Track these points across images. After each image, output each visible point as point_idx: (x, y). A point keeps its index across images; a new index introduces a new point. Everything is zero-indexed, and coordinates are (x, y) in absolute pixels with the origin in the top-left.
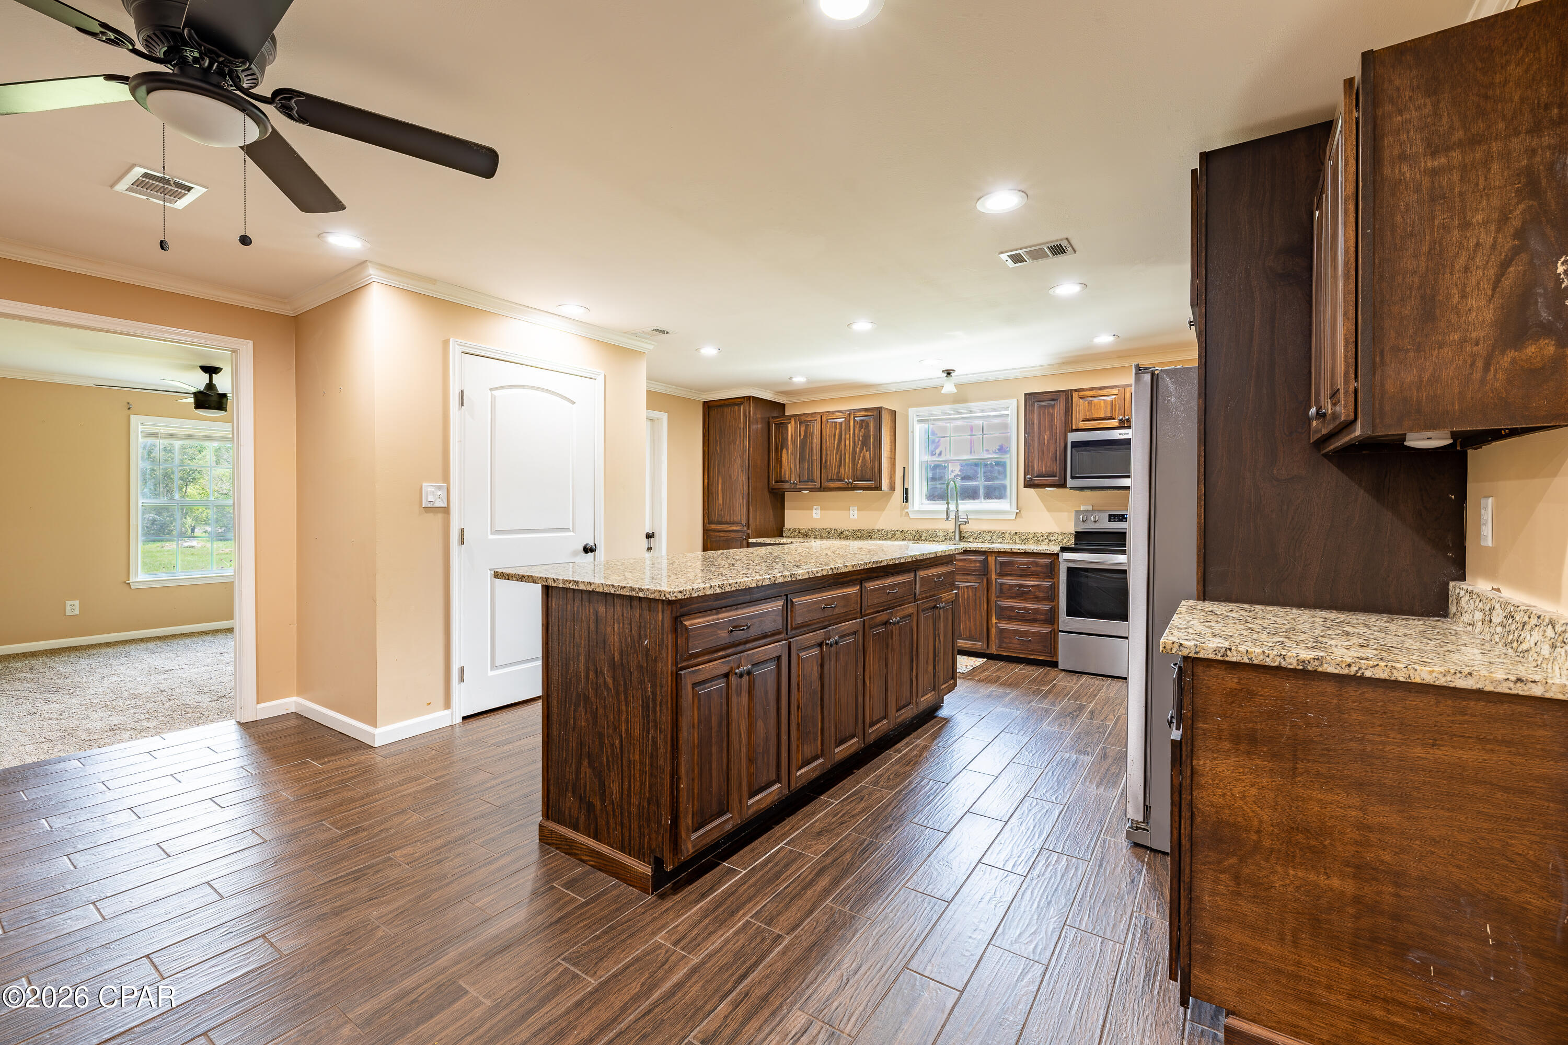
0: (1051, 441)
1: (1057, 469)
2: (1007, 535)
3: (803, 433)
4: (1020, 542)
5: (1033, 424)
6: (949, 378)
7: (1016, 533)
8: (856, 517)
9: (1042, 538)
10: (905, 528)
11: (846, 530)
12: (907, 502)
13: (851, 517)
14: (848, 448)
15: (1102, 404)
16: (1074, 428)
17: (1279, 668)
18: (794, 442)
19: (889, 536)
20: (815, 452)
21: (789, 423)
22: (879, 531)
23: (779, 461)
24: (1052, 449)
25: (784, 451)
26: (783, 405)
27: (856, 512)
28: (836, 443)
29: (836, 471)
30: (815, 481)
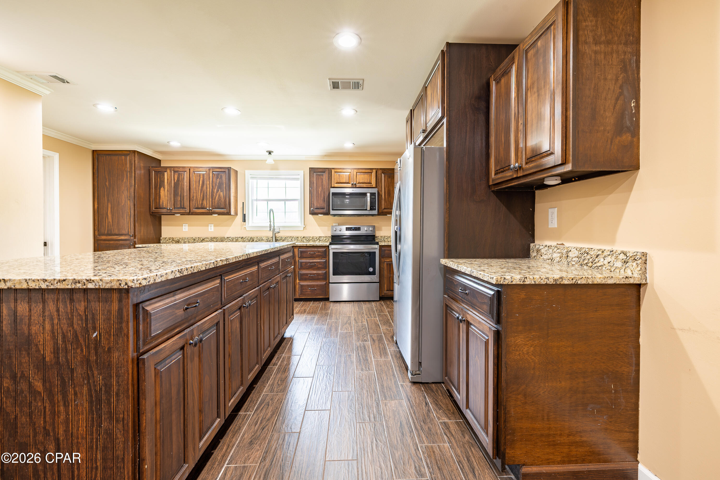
0: (322, 192)
1: (325, 206)
2: (300, 238)
3: (176, 179)
4: (306, 241)
5: (314, 183)
6: (270, 155)
7: (304, 237)
8: (212, 230)
9: (316, 239)
10: (244, 235)
11: (206, 238)
12: (245, 221)
13: (210, 230)
14: (208, 190)
15: (345, 176)
16: (332, 186)
17: (546, 284)
18: (169, 184)
19: (234, 240)
20: (185, 190)
21: (166, 171)
22: (228, 238)
23: (158, 195)
24: (322, 196)
25: (162, 189)
26: (160, 161)
27: (213, 227)
28: (200, 186)
29: (200, 203)
30: (185, 209)
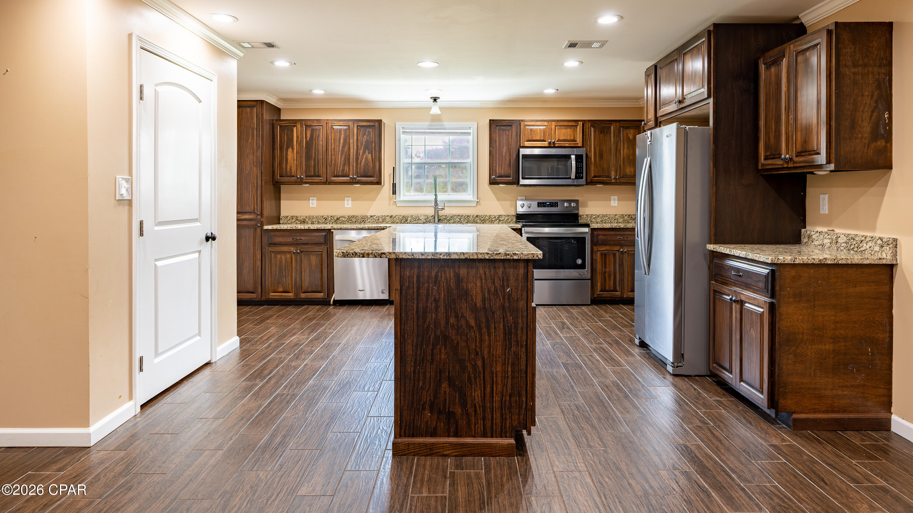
0: (508, 154)
1: (512, 172)
2: (471, 217)
3: (309, 136)
5: (496, 141)
6: (435, 103)
7: (477, 216)
8: (350, 206)
9: (494, 219)
10: (394, 214)
11: (342, 217)
12: (395, 194)
13: (346, 206)
14: (352, 150)
15: (539, 131)
16: (522, 145)
18: (300, 143)
20: (320, 151)
21: (294, 126)
22: (371, 216)
23: (284, 158)
24: (508, 159)
25: (290, 150)
26: (280, 109)
27: (350, 202)
28: (341, 145)
29: (341, 169)
30: (320, 177)
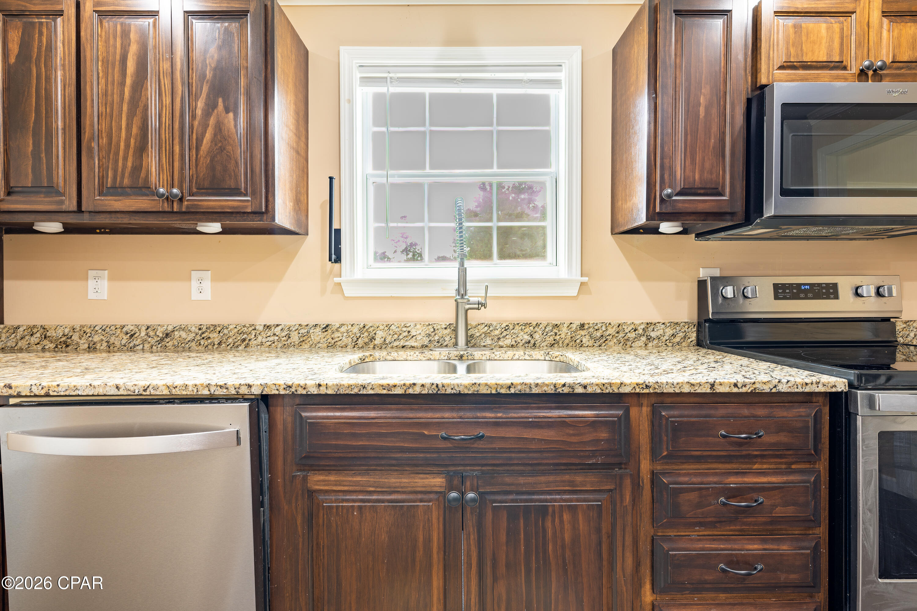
0: (715, 111)
2: (564, 330)
3: (14, 48)
4: (591, 343)
5: (675, 66)
7: (582, 326)
8: (207, 295)
9: (632, 335)
10: (335, 322)
11: (181, 329)
12: (338, 260)
13: (195, 295)
14: (167, 101)
15: (822, 33)
19: (295, 338)
20: (59, 105)
22: (268, 327)
27: (207, 285)
29: (129, 164)
30: (59, 193)
